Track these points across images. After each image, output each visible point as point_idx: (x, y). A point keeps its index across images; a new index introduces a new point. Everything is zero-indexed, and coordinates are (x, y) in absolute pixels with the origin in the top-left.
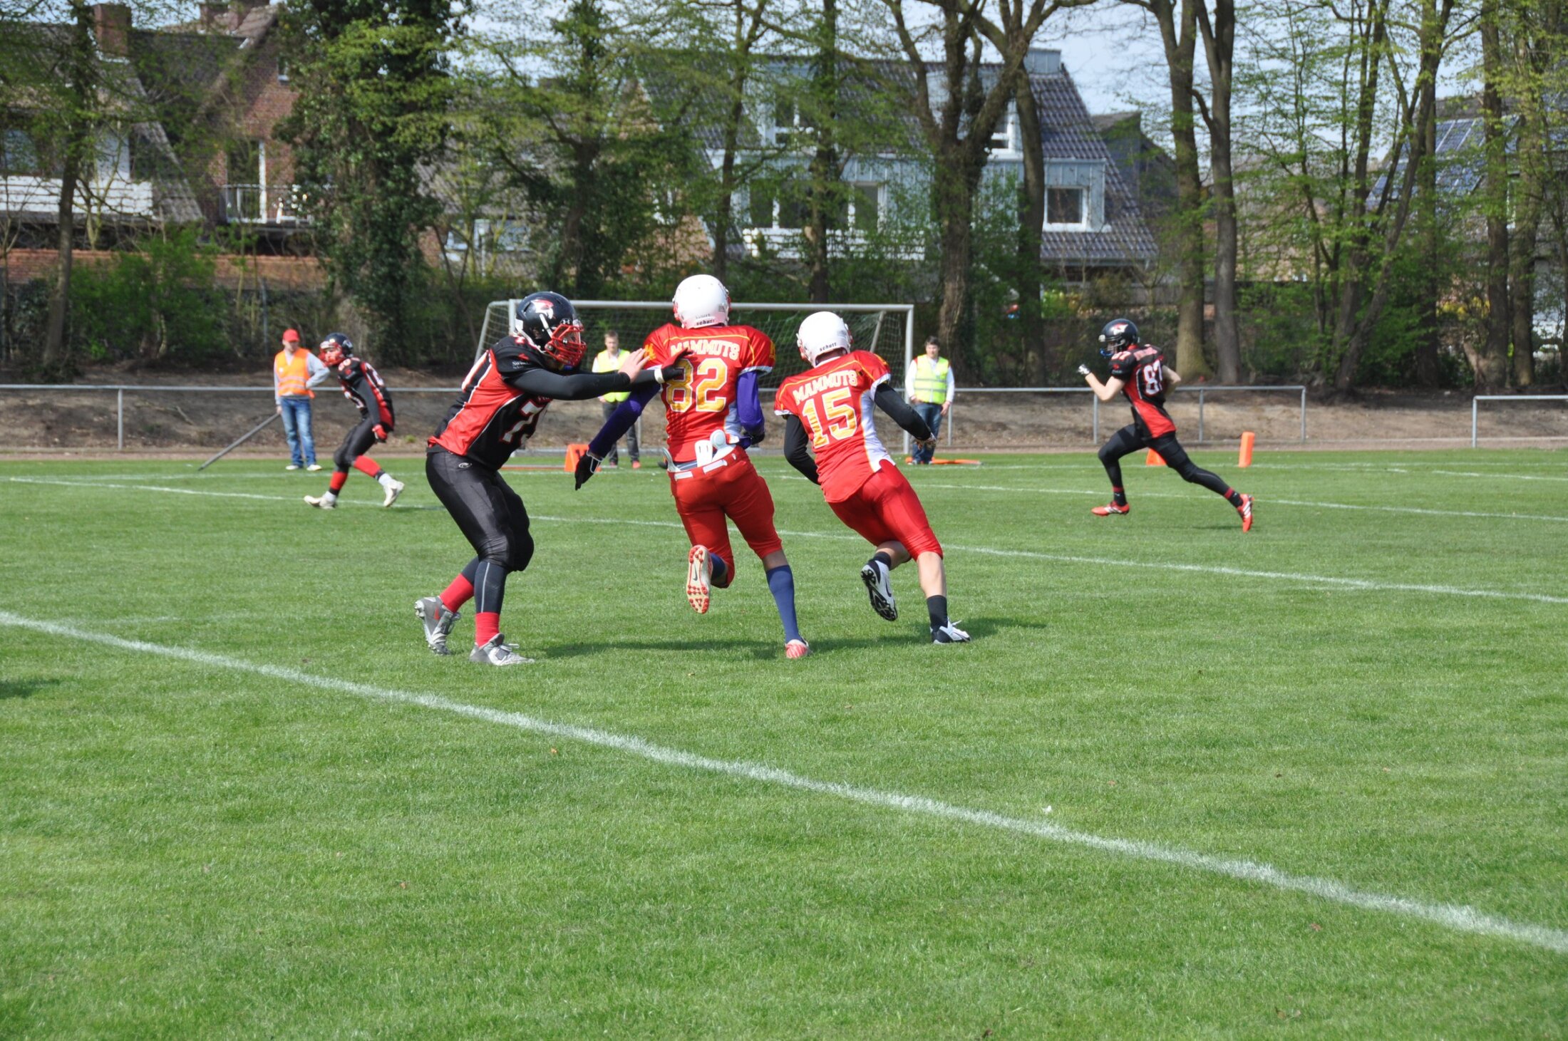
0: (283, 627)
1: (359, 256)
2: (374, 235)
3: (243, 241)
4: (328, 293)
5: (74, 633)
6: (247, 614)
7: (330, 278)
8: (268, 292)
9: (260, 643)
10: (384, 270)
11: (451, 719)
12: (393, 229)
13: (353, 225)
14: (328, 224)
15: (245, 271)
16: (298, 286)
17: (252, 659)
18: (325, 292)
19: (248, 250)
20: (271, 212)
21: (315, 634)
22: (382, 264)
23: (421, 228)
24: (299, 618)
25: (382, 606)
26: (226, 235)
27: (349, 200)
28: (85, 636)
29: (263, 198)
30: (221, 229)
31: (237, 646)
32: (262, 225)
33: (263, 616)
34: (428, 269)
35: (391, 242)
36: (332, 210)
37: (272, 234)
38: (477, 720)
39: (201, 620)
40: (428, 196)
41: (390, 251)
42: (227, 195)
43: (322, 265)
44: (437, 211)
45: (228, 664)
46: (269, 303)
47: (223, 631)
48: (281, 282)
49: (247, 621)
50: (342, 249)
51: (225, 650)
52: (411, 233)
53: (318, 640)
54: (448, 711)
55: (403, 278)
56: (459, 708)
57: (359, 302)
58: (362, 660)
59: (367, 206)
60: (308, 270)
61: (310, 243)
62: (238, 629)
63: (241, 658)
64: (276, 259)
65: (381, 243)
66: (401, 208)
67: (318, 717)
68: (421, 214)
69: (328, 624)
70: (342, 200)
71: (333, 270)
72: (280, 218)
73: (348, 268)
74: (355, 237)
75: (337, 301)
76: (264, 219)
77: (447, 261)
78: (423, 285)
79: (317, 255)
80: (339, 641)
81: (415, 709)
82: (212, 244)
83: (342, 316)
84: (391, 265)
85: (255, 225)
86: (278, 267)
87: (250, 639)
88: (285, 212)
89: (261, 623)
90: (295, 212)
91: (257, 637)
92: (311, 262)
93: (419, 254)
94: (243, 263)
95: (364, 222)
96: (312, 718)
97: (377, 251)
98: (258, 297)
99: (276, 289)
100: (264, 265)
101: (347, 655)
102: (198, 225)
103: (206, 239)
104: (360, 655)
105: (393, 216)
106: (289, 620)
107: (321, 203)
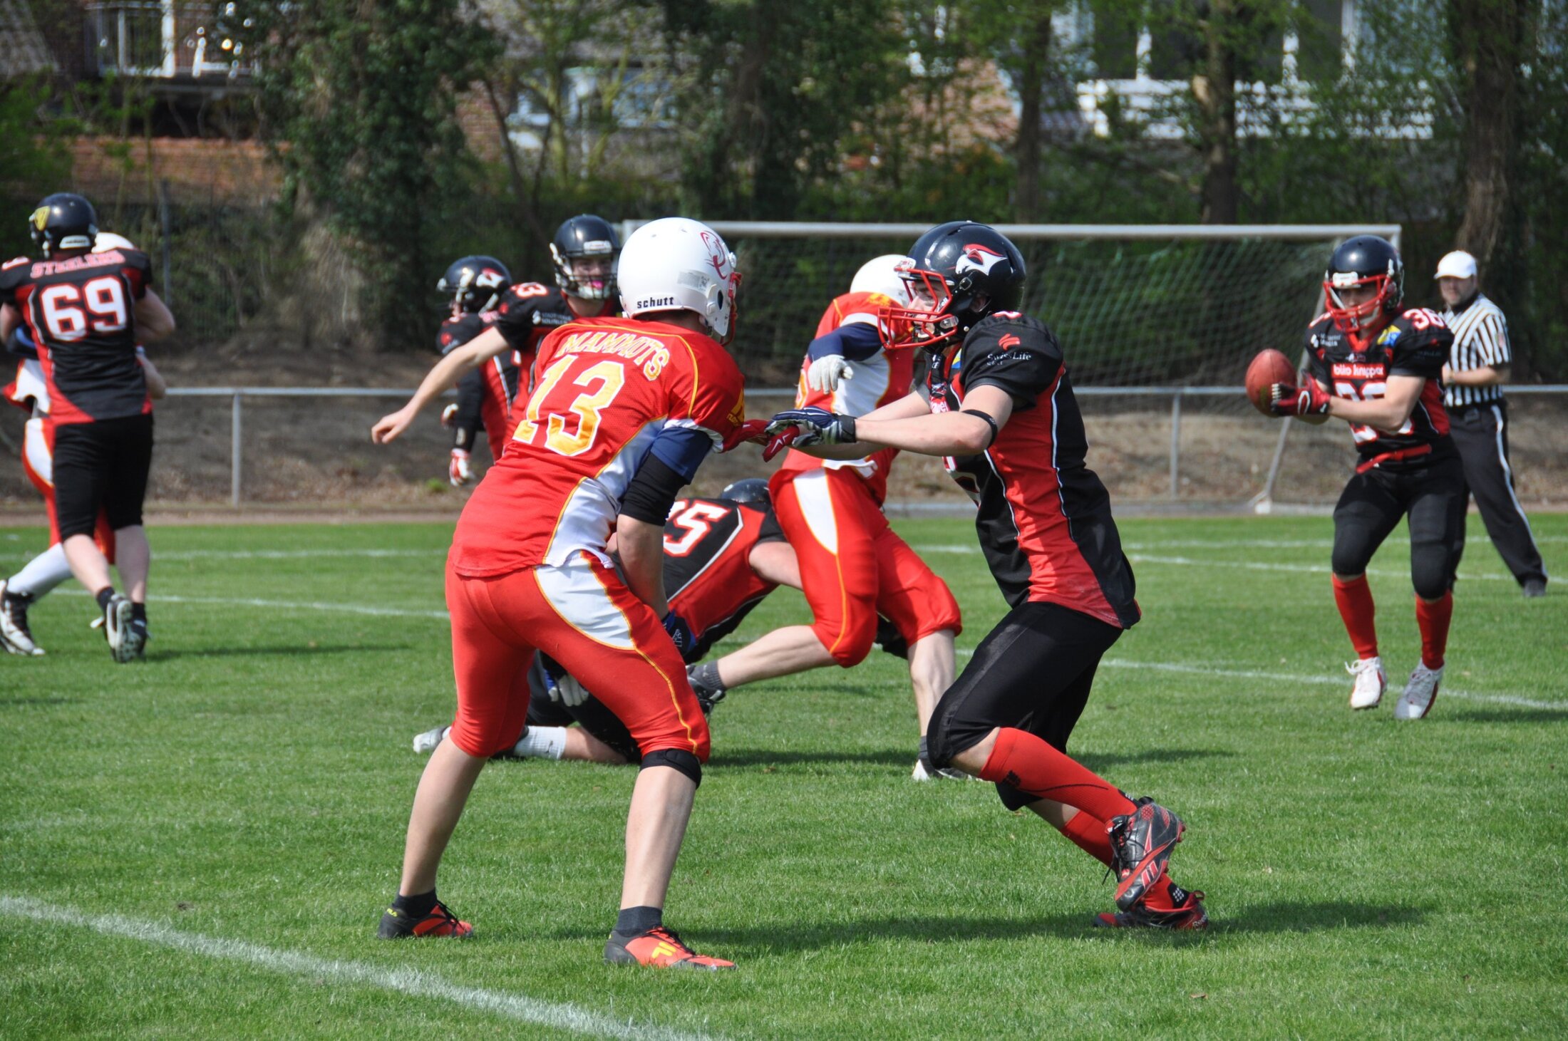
0: (148, 842)
1: (344, 139)
2: (373, 99)
3: (125, 112)
4: (285, 211)
6: (83, 819)
7: (288, 183)
8: (173, 208)
9: (104, 874)
10: (390, 165)
11: (444, 1014)
12: (408, 86)
13: (332, 80)
14: (287, 79)
15: (130, 167)
16: (229, 196)
17: (83, 904)
18: (280, 209)
19: (136, 127)
20: (184, 56)
21: (207, 855)
22: (388, 153)
23: (462, 86)
25: (340, 803)
26: (95, 99)
27: (325, 32)
29: (168, 27)
30: (83, 87)
31: (57, 879)
32: (163, 80)
33: (114, 820)
34: (474, 164)
35: (406, 113)
36: (293, 52)
37: (184, 96)
38: (492, 1017)
40: (475, 23)
41: (403, 128)
42: (99, 24)
43: (274, 158)
44: (491, 55)
45: (37, 914)
47: (34, 851)
48: (197, 189)
49: (82, 831)
50: (313, 127)
51: (32, 889)
52: (443, 94)
53: (213, 867)
54: (441, 1000)
55: (427, 180)
56: (460, 995)
57: (343, 226)
58: (289, 903)
59: (360, 43)
60: (249, 165)
61: (252, 114)
62: (62, 848)
63: (62, 902)
64: (190, 146)
65: (386, 114)
66: (424, 48)
67: (194, 1013)
68: (461, 59)
69: (233, 837)
70: (312, 33)
71: (294, 165)
72: (200, 66)
73: (323, 162)
74: (336, 103)
75: (302, 226)
76: (169, 68)
77: (511, 149)
78: (464, 193)
79: (267, 138)
80: (250, 869)
81: (379, 998)
82: (69, 118)
83: (312, 254)
84: (404, 156)
85: (149, 80)
86: (192, 162)
87: (83, 866)
88: (208, 57)
89: (108, 834)
90: (227, 56)
91: (96, 862)
92: (253, 151)
93: (457, 137)
94: (123, 153)
95: (353, 75)
96: (182, 1014)
97: (378, 130)
98: (155, 217)
99: (189, 202)
100: (165, 158)
101: (263, 894)
102: (42, 78)
103: (57, 106)
104: (288, 894)
105: (408, 62)
106: (161, 828)
107: (274, 39)
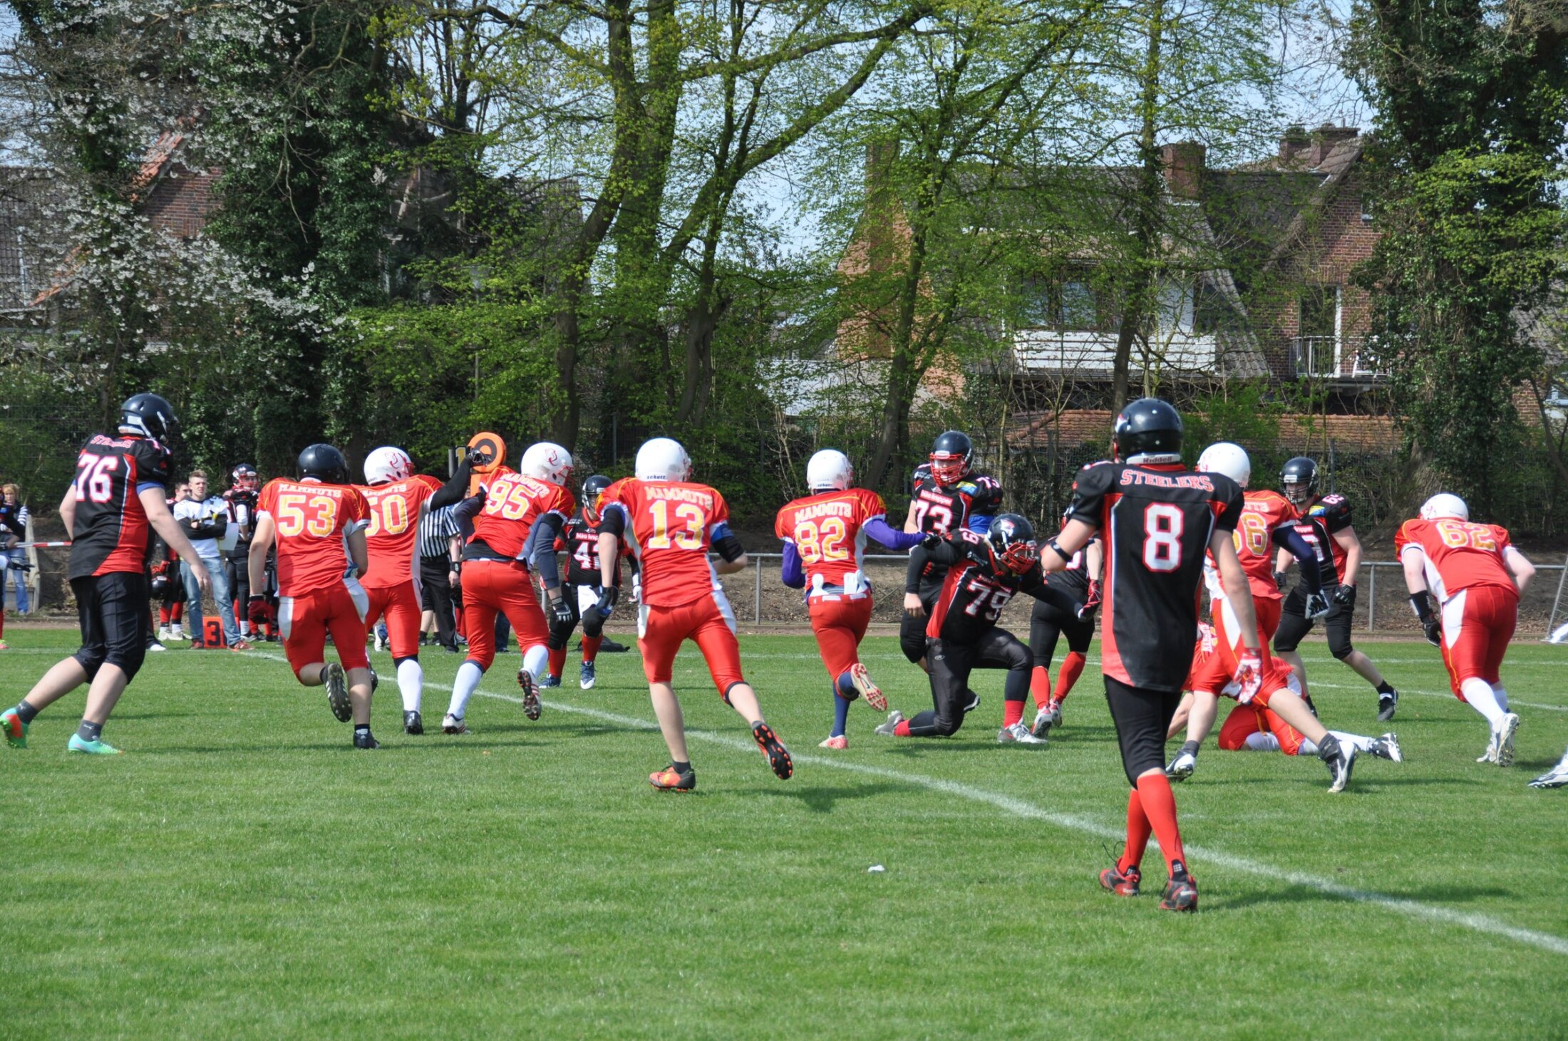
0: (1319, 830)
1: (1441, 414)
2: (1461, 390)
3: (1311, 399)
4: (1404, 456)
5: (1093, 829)
6: (1281, 815)
7: (1407, 440)
8: (1337, 454)
9: (1293, 848)
10: (1470, 429)
11: (1502, 944)
12: (1482, 382)
13: (1435, 379)
14: (1408, 379)
15: (1312, 431)
16: (1371, 448)
17: (1281, 865)
18: (1401, 455)
19: (1317, 408)
20: (1346, 365)
21: (1354, 840)
22: (1468, 422)
23: (1516, 382)
24: (1339, 821)
25: (1435, 812)
26: (1293, 392)
27: (1432, 351)
28: (1103, 832)
29: (1338, 349)
30: (1288, 385)
31: (1266, 850)
32: (1334, 380)
33: (1299, 817)
34: (1522, 429)
35: (1480, 398)
36: (1413, 362)
37: (1346, 389)
38: (1533, 948)
39: (1230, 819)
40: (1526, 345)
41: (1478, 407)
42: (1297, 348)
43: (1399, 425)
44: (1534, 364)
45: (1254, 870)
46: (1338, 468)
47: (1252, 833)
48: (1352, 444)
49: (1280, 822)
50: (1423, 407)
51: (1252, 854)
52: (1504, 387)
53: (1357, 848)
54: (1500, 935)
55: (1492, 438)
56: (1511, 932)
57: (1440, 466)
58: (1404, 871)
59: (1453, 357)
60: (1384, 429)
61: (1387, 400)
62: (1268, 831)
63: (1269, 864)
64: (1349, 418)
65: (1468, 399)
66: (1494, 360)
67: (1348, 933)
68: (1516, 366)
69: (1370, 829)
70: (1424, 351)
71: (1411, 429)
72: (1356, 372)
73: (1429, 428)
74: (1437, 393)
75: (1415, 465)
76: (1337, 374)
77: (1546, 420)
78: (1516, 446)
79: (1395, 413)
80: (1381, 850)
81: (1461, 931)
82: (1277, 402)
83: (1420, 482)
84: (1478, 424)
85: (1326, 380)
86: (1350, 428)
87: (1281, 843)
88: (1361, 366)
89: (1295, 825)
90: (1372, 366)
91: (1289, 841)
92: (1386, 421)
93: (1512, 412)
94: (1310, 422)
95: (1449, 376)
96: (1341, 934)
97: (1463, 408)
98: (1326, 461)
99: (1347, 452)
100: (1334, 426)
101: (1389, 865)
102: (1263, 381)
103: (1271, 396)
104: (1404, 866)
105: (1483, 368)
106: (1327, 823)
107: (1401, 356)
